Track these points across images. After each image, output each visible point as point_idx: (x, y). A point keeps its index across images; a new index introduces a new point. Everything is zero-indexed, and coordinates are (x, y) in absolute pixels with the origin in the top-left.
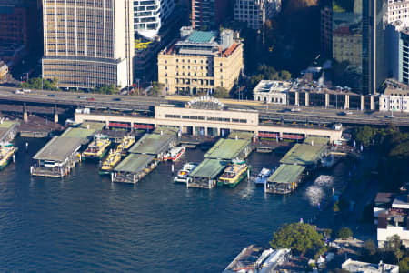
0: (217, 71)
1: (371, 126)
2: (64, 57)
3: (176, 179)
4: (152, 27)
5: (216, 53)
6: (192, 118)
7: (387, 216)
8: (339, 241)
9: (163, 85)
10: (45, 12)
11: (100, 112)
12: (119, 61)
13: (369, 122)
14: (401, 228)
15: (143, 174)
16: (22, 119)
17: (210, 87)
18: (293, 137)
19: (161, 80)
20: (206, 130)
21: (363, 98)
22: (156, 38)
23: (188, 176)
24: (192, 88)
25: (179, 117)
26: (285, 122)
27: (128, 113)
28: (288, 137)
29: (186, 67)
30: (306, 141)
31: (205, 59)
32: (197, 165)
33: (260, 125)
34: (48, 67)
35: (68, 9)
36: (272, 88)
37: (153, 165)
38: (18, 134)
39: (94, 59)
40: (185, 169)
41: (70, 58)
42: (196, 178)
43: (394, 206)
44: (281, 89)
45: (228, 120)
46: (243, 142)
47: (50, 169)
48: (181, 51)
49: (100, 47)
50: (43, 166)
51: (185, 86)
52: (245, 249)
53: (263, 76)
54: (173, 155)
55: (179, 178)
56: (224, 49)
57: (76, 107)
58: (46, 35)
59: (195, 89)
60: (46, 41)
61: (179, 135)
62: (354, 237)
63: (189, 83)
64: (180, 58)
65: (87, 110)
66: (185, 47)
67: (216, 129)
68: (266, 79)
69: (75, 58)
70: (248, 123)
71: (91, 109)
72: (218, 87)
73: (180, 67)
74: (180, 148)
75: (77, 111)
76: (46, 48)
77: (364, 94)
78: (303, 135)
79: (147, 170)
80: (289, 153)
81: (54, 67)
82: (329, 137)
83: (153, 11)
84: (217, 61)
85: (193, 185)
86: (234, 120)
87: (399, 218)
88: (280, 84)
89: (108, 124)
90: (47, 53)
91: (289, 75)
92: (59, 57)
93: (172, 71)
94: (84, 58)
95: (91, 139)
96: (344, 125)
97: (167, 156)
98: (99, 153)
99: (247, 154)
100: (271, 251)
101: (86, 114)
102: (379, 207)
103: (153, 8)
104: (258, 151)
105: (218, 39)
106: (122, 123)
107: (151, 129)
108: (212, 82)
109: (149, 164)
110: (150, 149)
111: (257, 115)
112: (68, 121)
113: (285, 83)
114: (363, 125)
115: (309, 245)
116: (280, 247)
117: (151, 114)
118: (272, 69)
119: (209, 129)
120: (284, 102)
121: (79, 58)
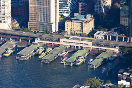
0: (84, 28)
1: (128, 47)
2: (36, 22)
3: (61, 62)
4: (68, 13)
5: (83, 22)
6: (71, 43)
7: (121, 77)
8: (106, 84)
9: (67, 32)
10: (29, 7)
11: (43, 40)
12: (53, 23)
13: (127, 46)
14: (125, 81)
15: (51, 60)
16: (19, 41)
17: (81, 33)
18: (103, 50)
19: (66, 30)
20: (76, 47)
21: (128, 38)
22: (68, 16)
23: (65, 62)
24: (76, 33)
25: (67, 42)
26: (101, 45)
27: (52, 40)
28: (101, 50)
29: (74, 26)
30: (106, 51)
31: (80, 24)
32: (69, 58)
33: (92, 46)
34: (30, 25)
35: (37, 6)
36: (100, 34)
37: (56, 57)
38: (17, 46)
39: (45, 23)
40: (65, 59)
41: (37, 22)
42: (68, 62)
43: (124, 74)
44: (103, 34)
45: (83, 44)
46: (86, 51)
47: (23, 57)
48: (73, 21)
49: (47, 19)
50: (20, 56)
51: (74, 32)
52: (76, 86)
53: (99, 30)
54: (63, 54)
55: (63, 62)
56: (87, 21)
57: (36, 38)
58: (30, 14)
59: (77, 33)
60: (30, 16)
61: (67, 48)
62: (111, 83)
63: (75, 31)
64: (72, 23)
65: (39, 39)
66: (74, 20)
67: (79, 47)
68: (99, 31)
69: (39, 22)
70: (89, 45)
71: (40, 39)
72: (84, 33)
73: (72, 26)
74: (66, 52)
75: (36, 39)
76: (30, 18)
77: (129, 37)
78: (106, 49)
79: (53, 59)
80: (100, 55)
81: (32, 25)
82: (114, 50)
83: (67, 8)
84: (84, 25)
85: (66, 64)
86: (85, 44)
87: (125, 78)
88: (103, 33)
89: (45, 44)
90: (30, 20)
91: (107, 30)
92: (34, 22)
93: (70, 27)
94: (42, 22)
95: (38, 48)
96: (119, 47)
97: (61, 55)
98: (40, 53)
99: (87, 55)
100: (83, 86)
101: (39, 40)
102: (120, 74)
103: (68, 7)
104: (91, 54)
105: (85, 18)
106: (50, 43)
107: (58, 46)
108: (82, 31)
109: (55, 57)
110: (56, 52)
111: (92, 42)
112: (33, 42)
113: (105, 32)
114: (125, 47)
115: (95, 85)
116: (86, 86)
117: (59, 41)
118: (102, 27)
119: (77, 46)
120: (104, 38)
121: (40, 22)
